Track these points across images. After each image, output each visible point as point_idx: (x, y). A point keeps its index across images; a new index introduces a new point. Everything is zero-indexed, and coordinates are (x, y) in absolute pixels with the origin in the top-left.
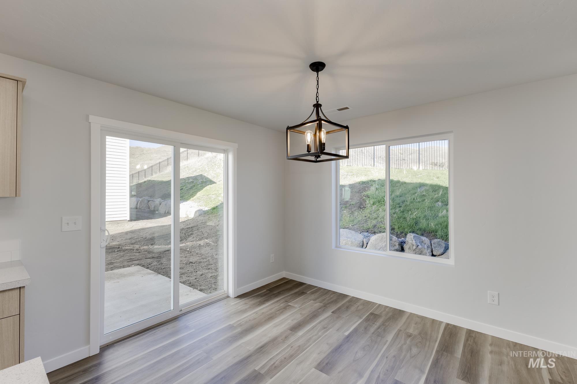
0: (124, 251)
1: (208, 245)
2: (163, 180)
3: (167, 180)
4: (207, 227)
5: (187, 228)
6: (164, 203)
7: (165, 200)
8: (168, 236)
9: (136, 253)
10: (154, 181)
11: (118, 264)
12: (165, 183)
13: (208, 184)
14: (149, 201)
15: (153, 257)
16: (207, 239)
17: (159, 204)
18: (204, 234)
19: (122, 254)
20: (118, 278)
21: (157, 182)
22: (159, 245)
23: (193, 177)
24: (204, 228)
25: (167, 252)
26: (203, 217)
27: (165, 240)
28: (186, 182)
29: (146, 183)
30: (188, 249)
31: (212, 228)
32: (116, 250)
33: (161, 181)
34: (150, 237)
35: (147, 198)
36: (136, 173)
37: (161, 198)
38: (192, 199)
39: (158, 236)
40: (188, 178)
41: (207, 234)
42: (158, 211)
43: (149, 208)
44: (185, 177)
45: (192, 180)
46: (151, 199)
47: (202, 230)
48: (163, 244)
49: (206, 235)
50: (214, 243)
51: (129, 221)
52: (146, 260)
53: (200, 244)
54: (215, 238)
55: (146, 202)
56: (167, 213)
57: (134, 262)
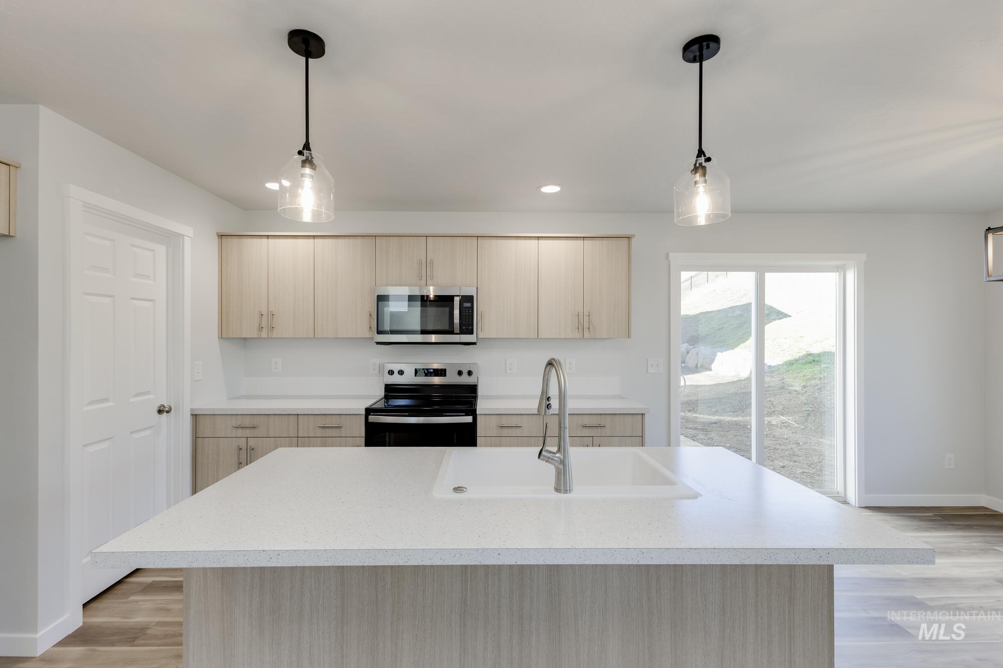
1: (785, 425)
2: (687, 314)
4: (780, 395)
5: (743, 393)
6: (693, 351)
7: (694, 346)
8: (712, 402)
12: (692, 318)
13: (773, 318)
15: (697, 429)
16: (782, 415)
18: (775, 406)
23: (741, 305)
24: (775, 395)
25: (715, 425)
26: (769, 378)
28: (729, 315)
31: (791, 397)
34: (685, 400)
37: (688, 343)
38: (742, 345)
40: (731, 308)
41: (782, 407)
44: (726, 307)
45: (739, 313)
47: (772, 399)
49: (780, 408)
50: (798, 424)
52: (687, 429)
53: (770, 422)
54: (800, 416)
56: (700, 367)
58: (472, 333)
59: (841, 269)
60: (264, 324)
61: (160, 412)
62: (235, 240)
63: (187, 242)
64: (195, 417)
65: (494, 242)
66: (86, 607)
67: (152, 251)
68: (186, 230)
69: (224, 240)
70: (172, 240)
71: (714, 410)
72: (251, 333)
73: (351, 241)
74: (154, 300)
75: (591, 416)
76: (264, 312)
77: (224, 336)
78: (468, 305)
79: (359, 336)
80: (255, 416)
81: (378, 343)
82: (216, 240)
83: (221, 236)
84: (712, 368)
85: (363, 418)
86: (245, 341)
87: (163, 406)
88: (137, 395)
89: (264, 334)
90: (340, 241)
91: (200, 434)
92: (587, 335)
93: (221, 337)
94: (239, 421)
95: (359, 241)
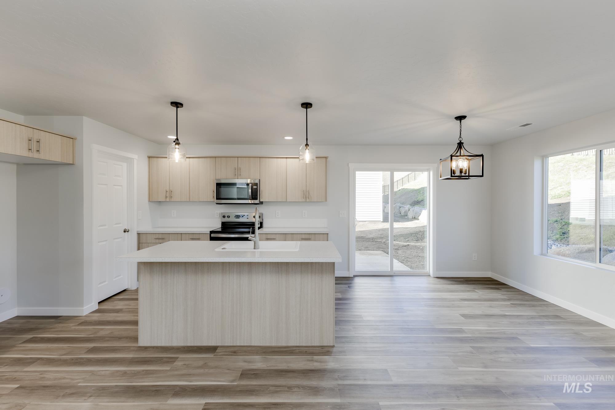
0: (376, 242)
3: (418, 188)
6: (412, 209)
7: (414, 207)
9: (383, 244)
10: (407, 189)
11: (370, 249)
14: (400, 207)
17: (408, 210)
19: (374, 243)
20: (368, 255)
21: (409, 190)
22: (400, 242)
27: (404, 238)
29: (400, 191)
30: (421, 248)
32: (371, 241)
33: (412, 189)
35: (399, 204)
36: (400, 180)
37: (410, 205)
39: (399, 235)
42: (407, 216)
43: (400, 213)
46: (402, 206)
48: (402, 241)
51: (382, 222)
55: (398, 208)
56: (414, 218)
57: (380, 249)
58: (257, 199)
59: (428, 170)
60: (168, 195)
61: (125, 231)
62: (155, 159)
63: (135, 161)
64: (139, 234)
65: (267, 159)
66: (100, 304)
67: (121, 165)
68: (135, 156)
69: (151, 159)
70: (129, 161)
71: (407, 240)
72: (162, 199)
73: (205, 159)
74: (122, 186)
75: (305, 234)
76: (168, 190)
77: (150, 201)
78: (256, 187)
79: (209, 201)
80: (164, 234)
81: (217, 204)
82: (147, 159)
83: (149, 157)
84: (419, 219)
85: (209, 235)
86: (160, 202)
87: (126, 229)
88: (116, 224)
89: (168, 200)
90: (200, 159)
91: (141, 242)
92: (308, 200)
93: (149, 201)
94: (157, 236)
95: (208, 159)
